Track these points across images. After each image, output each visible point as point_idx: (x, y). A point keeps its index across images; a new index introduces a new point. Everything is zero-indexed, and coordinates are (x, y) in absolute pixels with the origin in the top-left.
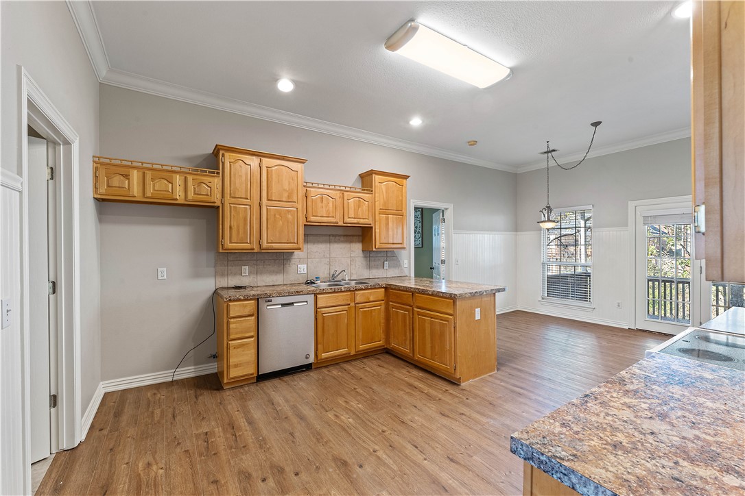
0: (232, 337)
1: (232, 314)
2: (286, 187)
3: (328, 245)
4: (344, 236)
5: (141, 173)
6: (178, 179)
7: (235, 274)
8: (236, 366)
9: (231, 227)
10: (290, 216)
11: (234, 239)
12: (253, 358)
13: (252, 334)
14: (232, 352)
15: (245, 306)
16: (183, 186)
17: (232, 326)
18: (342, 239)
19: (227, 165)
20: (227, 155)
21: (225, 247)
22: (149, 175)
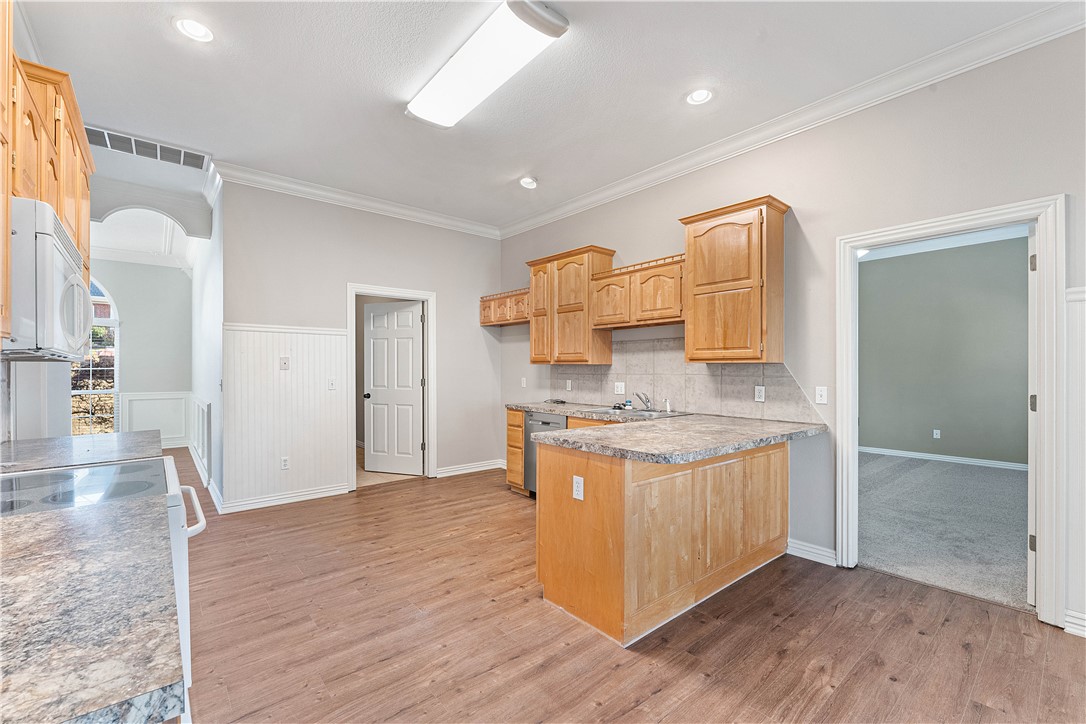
1: (509, 421)
2: (573, 287)
3: (651, 355)
4: (674, 339)
6: (509, 302)
8: (511, 471)
11: (537, 351)
13: (520, 445)
16: (511, 307)
17: (509, 433)
18: (671, 344)
19: (533, 279)
20: (532, 269)
21: (532, 359)
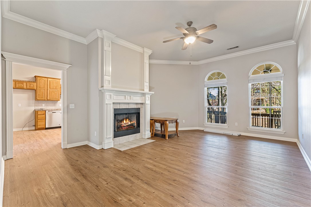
0: (38, 119)
1: (38, 114)
2: (55, 85)
5: (15, 82)
6: (25, 84)
7: (40, 106)
8: (39, 125)
9: (39, 95)
10: (56, 92)
11: (40, 97)
12: (44, 123)
13: (44, 118)
14: (38, 122)
15: (42, 112)
16: (26, 85)
17: (38, 116)
19: (38, 80)
20: (38, 78)
21: (37, 99)
22: (17, 83)
